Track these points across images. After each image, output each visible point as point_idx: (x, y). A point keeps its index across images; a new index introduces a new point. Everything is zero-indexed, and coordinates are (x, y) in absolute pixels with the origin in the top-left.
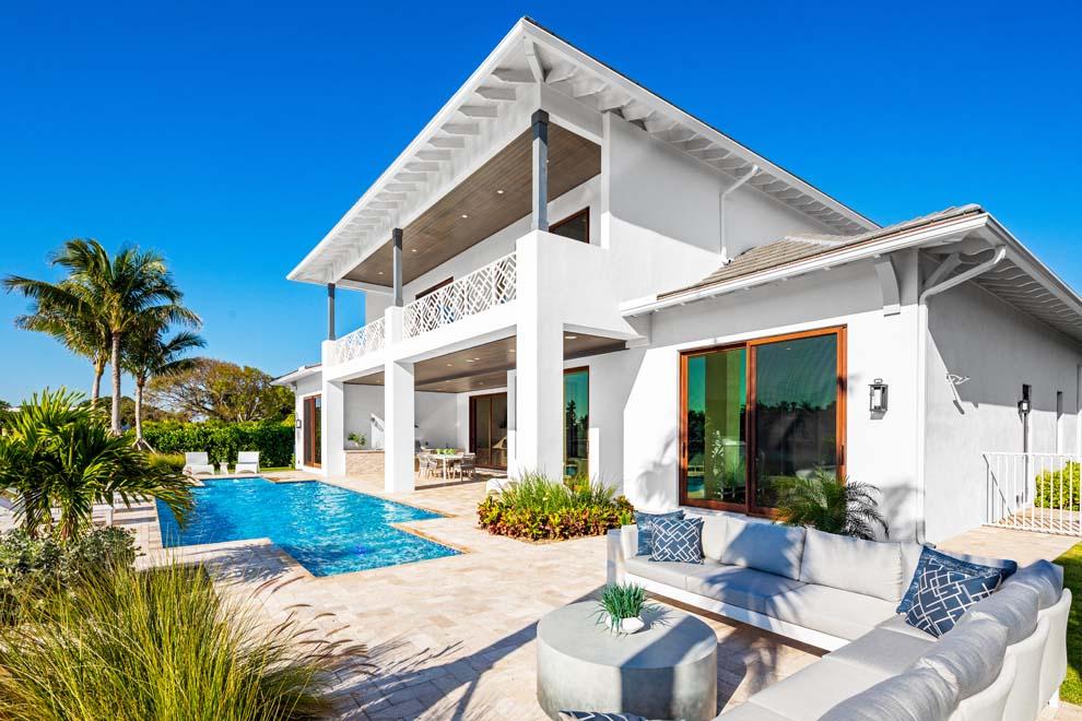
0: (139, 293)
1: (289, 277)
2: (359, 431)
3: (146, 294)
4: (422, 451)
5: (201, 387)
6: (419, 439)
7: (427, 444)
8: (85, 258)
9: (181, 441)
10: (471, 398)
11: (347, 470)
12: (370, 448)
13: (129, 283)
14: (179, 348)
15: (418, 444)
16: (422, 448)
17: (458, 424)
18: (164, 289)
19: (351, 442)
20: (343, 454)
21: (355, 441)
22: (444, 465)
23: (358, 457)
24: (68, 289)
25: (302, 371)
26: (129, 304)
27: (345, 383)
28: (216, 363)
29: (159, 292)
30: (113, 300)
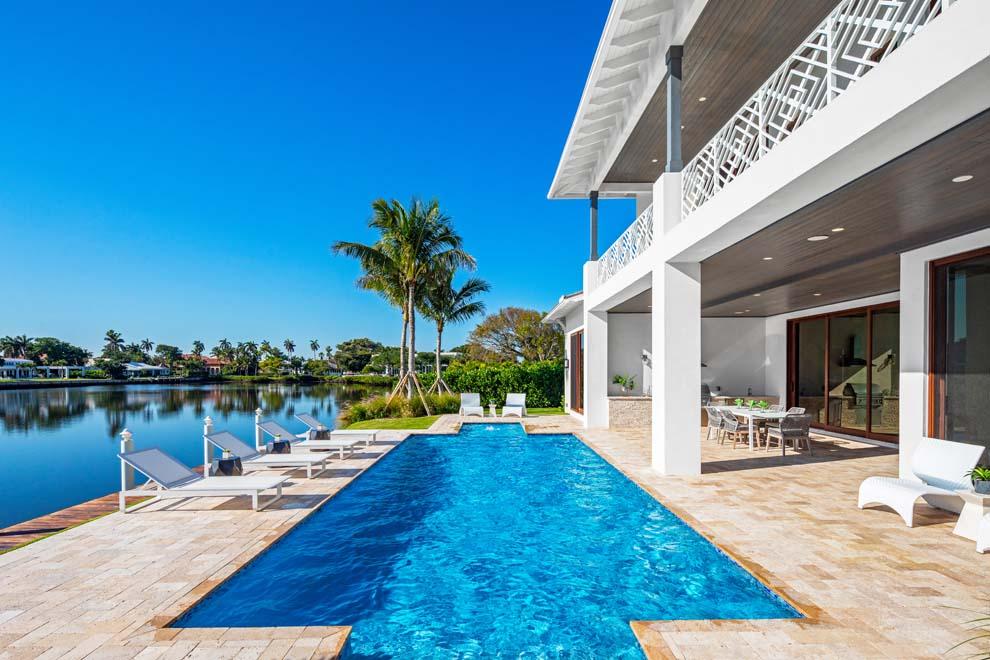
0: (428, 244)
1: (549, 196)
2: (627, 372)
3: (434, 243)
4: (712, 399)
5: (511, 332)
6: (708, 381)
7: (719, 389)
8: (388, 216)
9: (474, 381)
10: (790, 323)
11: (611, 421)
12: (642, 394)
13: (419, 236)
14: (469, 294)
15: (705, 390)
16: (712, 394)
17: (768, 362)
18: (447, 237)
19: (616, 386)
20: (606, 400)
21: (625, 385)
22: (751, 426)
23: (624, 404)
24: (380, 249)
25: (563, 302)
26: (421, 253)
27: (609, 312)
28: (521, 311)
29: (443, 240)
30: (406, 251)
